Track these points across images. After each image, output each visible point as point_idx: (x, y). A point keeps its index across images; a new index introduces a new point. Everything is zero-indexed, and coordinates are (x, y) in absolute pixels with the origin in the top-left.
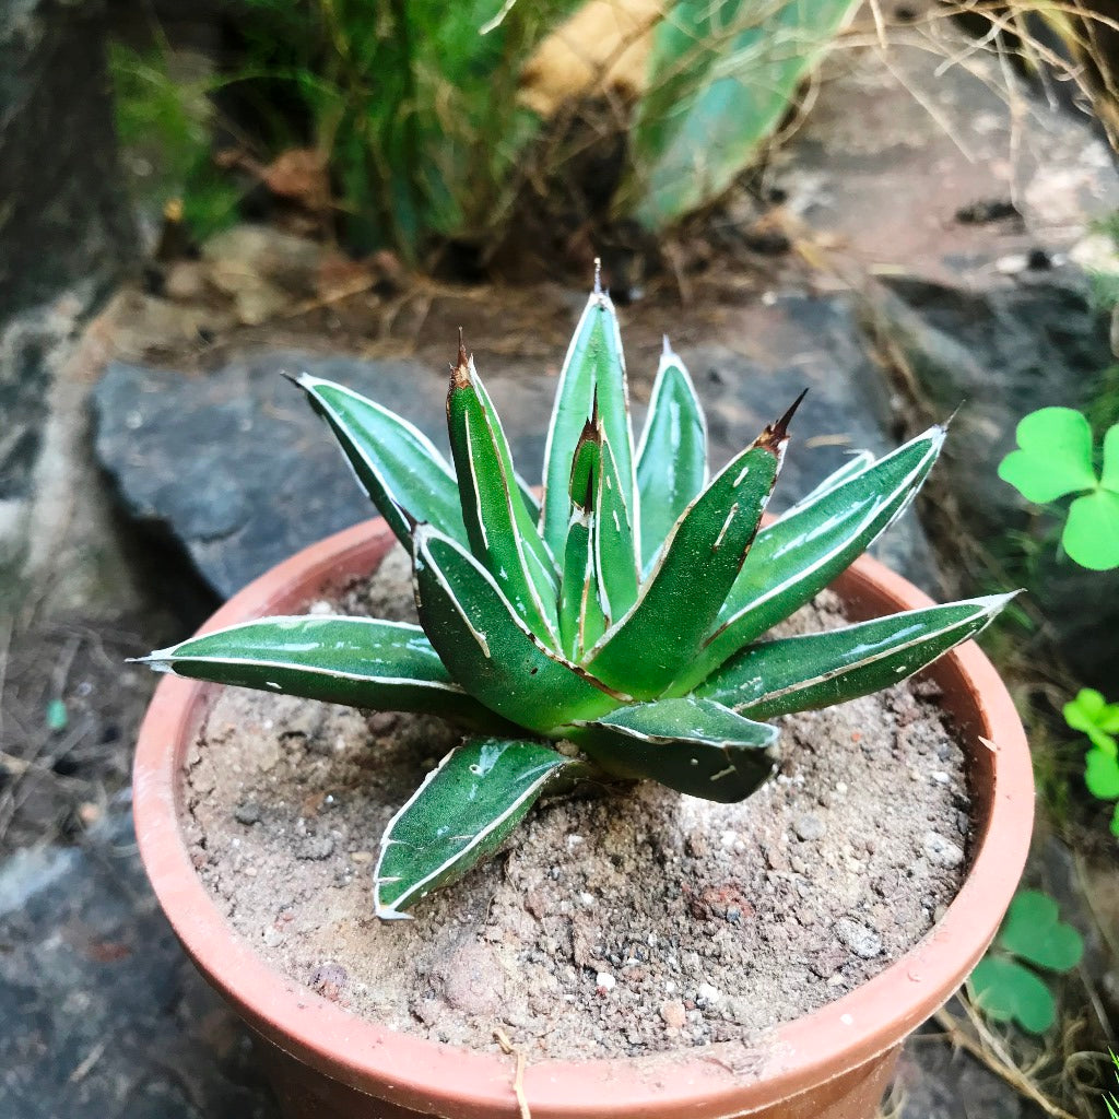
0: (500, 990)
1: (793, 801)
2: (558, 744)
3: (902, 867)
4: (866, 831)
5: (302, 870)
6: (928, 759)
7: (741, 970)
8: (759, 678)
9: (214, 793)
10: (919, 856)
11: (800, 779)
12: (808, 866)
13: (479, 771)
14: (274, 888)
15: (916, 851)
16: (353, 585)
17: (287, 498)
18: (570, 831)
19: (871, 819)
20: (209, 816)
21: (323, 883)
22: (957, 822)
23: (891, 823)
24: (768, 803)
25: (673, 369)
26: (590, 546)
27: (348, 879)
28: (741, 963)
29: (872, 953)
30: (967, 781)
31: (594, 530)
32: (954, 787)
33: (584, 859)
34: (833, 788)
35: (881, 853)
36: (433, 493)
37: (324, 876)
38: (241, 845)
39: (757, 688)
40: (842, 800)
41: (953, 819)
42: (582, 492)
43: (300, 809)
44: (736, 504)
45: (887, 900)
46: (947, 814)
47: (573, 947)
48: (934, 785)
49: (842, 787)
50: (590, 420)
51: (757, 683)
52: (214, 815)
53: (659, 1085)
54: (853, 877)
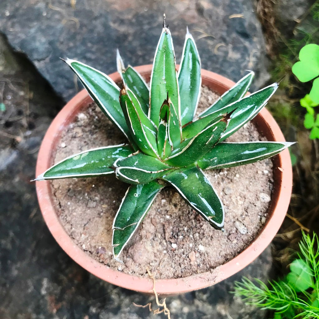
0: (147, 256)
1: (224, 181)
2: (159, 181)
3: (253, 204)
4: (244, 191)
5: (88, 211)
6: (263, 165)
7: (209, 239)
8: (216, 158)
9: (60, 188)
10: (258, 200)
11: (226, 172)
12: (228, 202)
13: (137, 196)
14: (82, 218)
15: (257, 198)
16: (90, 106)
17: (62, 43)
18: (162, 199)
19: (245, 186)
20: (60, 196)
21: (95, 216)
22: (269, 187)
23: (251, 188)
24: (217, 182)
25: (189, 39)
26: (166, 132)
27: (102, 214)
28: (209, 236)
29: (244, 233)
30: (273, 172)
31: (168, 127)
32: (269, 175)
33: (166, 206)
34: (235, 176)
35: (248, 198)
36: (114, 99)
37: (95, 213)
38: (71, 204)
39: (215, 161)
40: (238, 180)
41: (268, 186)
42: (164, 115)
43: (85, 190)
44: (213, 135)
45: (249, 214)
46: (267, 184)
47: (165, 235)
48: (263, 174)
49: (238, 176)
50: (166, 99)
51: (216, 159)
52: (61, 195)
53: (190, 286)
54: (240, 206)
